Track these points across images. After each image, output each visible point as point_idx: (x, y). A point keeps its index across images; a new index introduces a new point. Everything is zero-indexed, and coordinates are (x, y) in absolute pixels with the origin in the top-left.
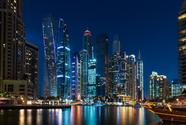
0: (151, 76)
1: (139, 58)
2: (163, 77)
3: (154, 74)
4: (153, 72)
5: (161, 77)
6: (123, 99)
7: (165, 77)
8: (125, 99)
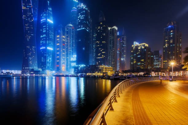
0: (133, 46)
1: (123, 34)
2: (144, 45)
3: (136, 44)
4: (134, 42)
5: (142, 45)
6: (103, 70)
7: (147, 45)
8: (106, 70)
